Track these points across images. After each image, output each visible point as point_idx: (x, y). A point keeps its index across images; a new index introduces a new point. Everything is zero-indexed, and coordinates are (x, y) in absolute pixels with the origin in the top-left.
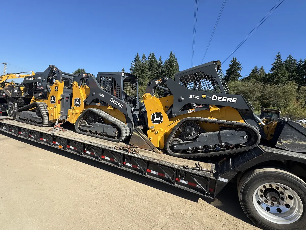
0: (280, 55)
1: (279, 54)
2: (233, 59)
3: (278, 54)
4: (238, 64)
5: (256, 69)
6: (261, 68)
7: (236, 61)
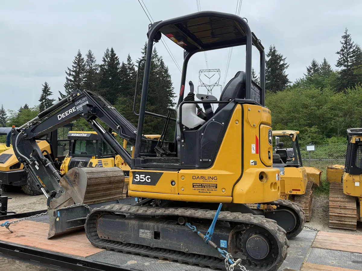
0: (349, 36)
1: (348, 34)
2: (271, 50)
3: (345, 34)
4: (280, 58)
5: (314, 65)
6: (324, 63)
7: (276, 54)
